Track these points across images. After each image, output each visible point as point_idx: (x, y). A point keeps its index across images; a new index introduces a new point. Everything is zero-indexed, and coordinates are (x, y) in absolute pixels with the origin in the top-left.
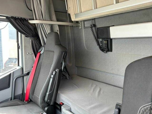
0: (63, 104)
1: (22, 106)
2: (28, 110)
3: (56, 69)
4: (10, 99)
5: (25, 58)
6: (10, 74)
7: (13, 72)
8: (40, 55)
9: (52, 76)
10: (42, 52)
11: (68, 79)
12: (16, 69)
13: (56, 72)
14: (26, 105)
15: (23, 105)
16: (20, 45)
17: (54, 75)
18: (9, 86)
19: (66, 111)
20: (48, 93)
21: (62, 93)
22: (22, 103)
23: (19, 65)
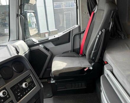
0: (107, 63)
1: (76, 58)
2: (80, 62)
3: (103, 29)
4: (70, 51)
5: (82, 17)
6: (70, 32)
7: (72, 30)
8: (94, 14)
9: (98, 36)
10: (95, 12)
11: (123, 38)
12: (75, 27)
13: (102, 32)
14: (80, 58)
15: (78, 58)
16: (78, 5)
17: (100, 35)
18: (69, 42)
19: (107, 70)
20: (93, 52)
21: (109, 53)
22: (77, 55)
23: (77, 24)
